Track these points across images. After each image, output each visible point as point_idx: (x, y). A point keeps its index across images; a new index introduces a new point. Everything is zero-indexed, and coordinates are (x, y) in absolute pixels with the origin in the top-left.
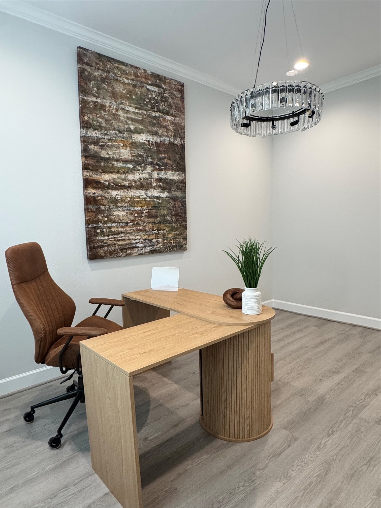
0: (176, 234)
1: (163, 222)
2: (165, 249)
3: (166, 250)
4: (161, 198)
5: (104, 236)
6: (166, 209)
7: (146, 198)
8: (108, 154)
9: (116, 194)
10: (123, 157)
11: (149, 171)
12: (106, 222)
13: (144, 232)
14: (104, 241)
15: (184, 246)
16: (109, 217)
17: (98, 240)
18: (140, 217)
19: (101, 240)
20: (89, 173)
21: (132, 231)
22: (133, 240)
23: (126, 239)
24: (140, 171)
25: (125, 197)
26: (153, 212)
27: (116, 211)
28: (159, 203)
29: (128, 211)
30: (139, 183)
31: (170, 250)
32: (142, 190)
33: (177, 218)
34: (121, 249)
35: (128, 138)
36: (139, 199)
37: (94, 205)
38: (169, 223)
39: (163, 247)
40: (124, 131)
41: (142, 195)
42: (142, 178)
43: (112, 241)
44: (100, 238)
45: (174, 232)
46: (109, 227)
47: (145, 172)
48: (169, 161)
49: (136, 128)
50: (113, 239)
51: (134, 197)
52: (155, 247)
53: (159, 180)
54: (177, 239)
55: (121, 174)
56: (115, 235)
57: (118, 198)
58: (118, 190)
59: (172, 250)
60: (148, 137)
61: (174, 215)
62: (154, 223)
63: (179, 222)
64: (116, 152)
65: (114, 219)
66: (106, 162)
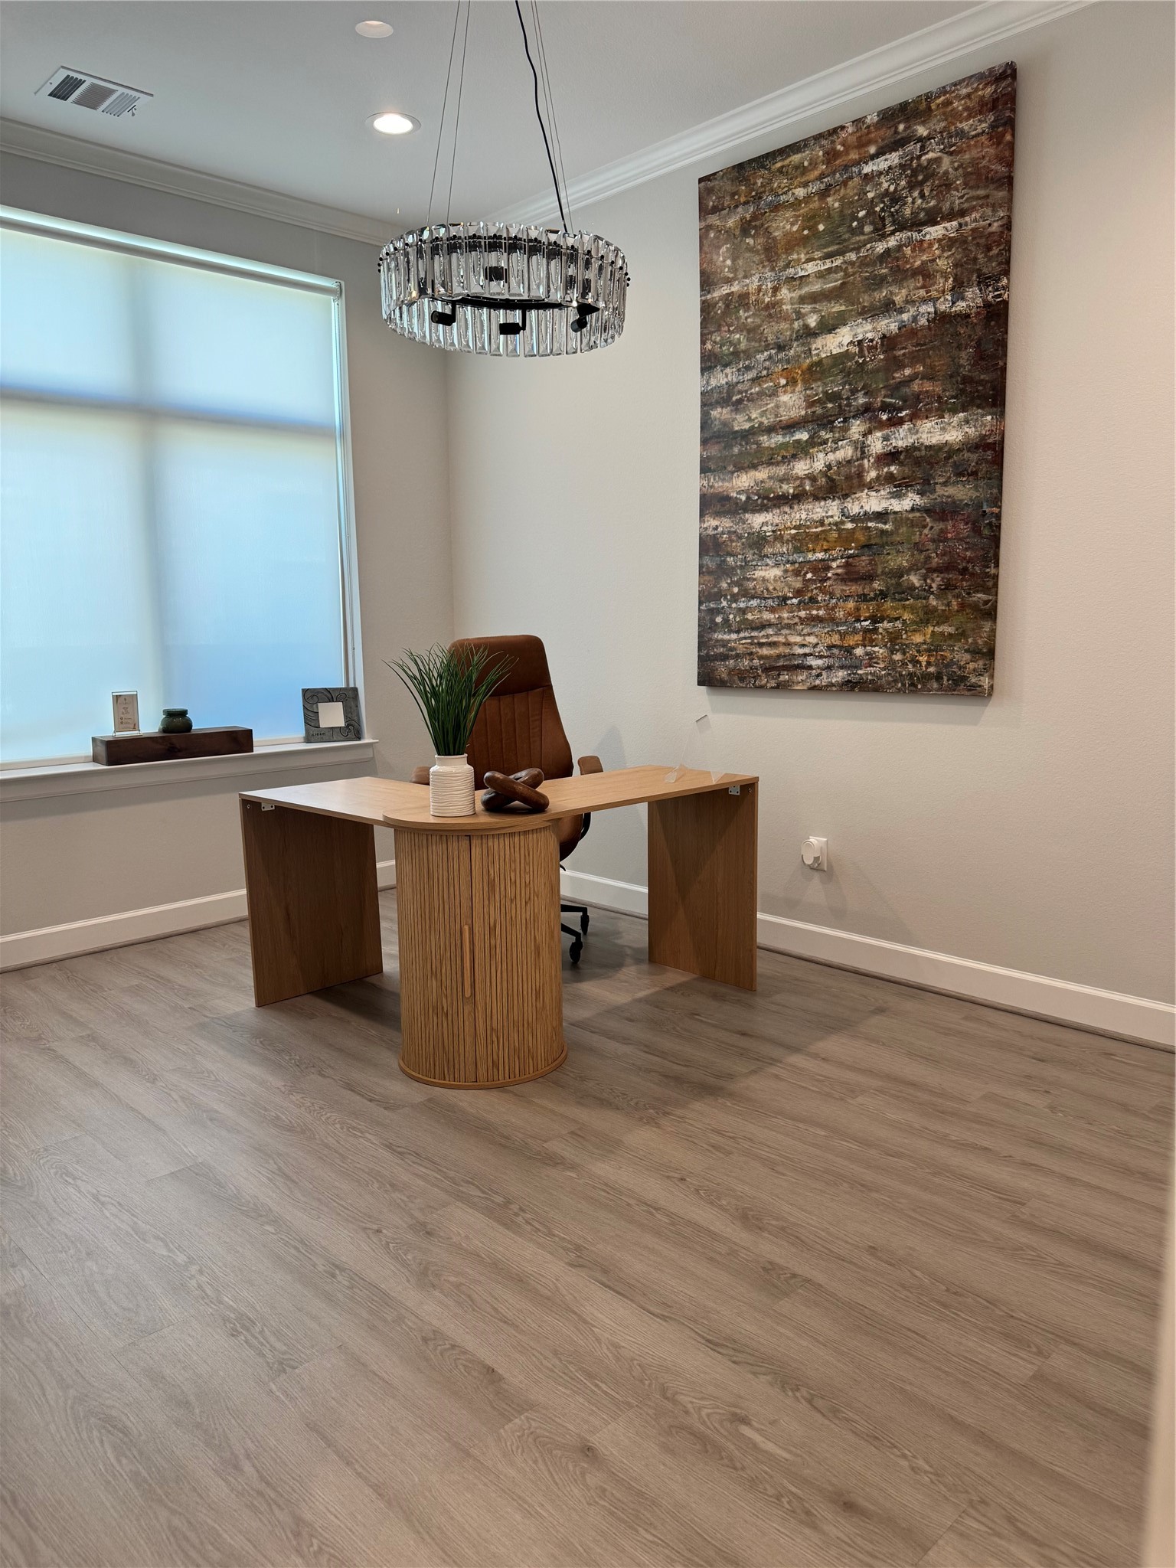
0: (942, 633)
1: (894, 594)
2: (896, 681)
3: (900, 685)
4: (891, 516)
5: (731, 632)
6: (909, 549)
7: (843, 523)
8: (750, 419)
9: (763, 523)
10: (785, 416)
11: (856, 436)
12: (735, 598)
13: (831, 624)
14: (729, 645)
15: (973, 680)
16: (742, 585)
17: (717, 641)
18: (820, 581)
19: (722, 640)
20: (709, 480)
21: (797, 620)
22: (796, 647)
23: (779, 642)
24: (829, 445)
25: (783, 527)
26: (863, 563)
27: (760, 568)
28: (883, 532)
29: (788, 566)
30: (824, 480)
31: (912, 688)
32: (831, 501)
33: (948, 580)
34: (766, 669)
35: (800, 356)
36: (820, 529)
37: (713, 556)
38: (918, 598)
39: (890, 674)
40: (792, 340)
41: (830, 514)
42: (834, 463)
43: (746, 646)
44: (720, 636)
45: (931, 628)
46: (740, 609)
47: (845, 442)
48: (928, 386)
49: (822, 317)
50: (750, 641)
51: (808, 523)
52: (859, 672)
53: (891, 456)
54: (943, 651)
55: (777, 464)
56: (753, 629)
57: (765, 532)
58: (767, 511)
59: (919, 687)
60: (860, 330)
61: (938, 570)
62: (864, 598)
63: (957, 591)
64: (769, 406)
65: (754, 589)
66: (744, 443)
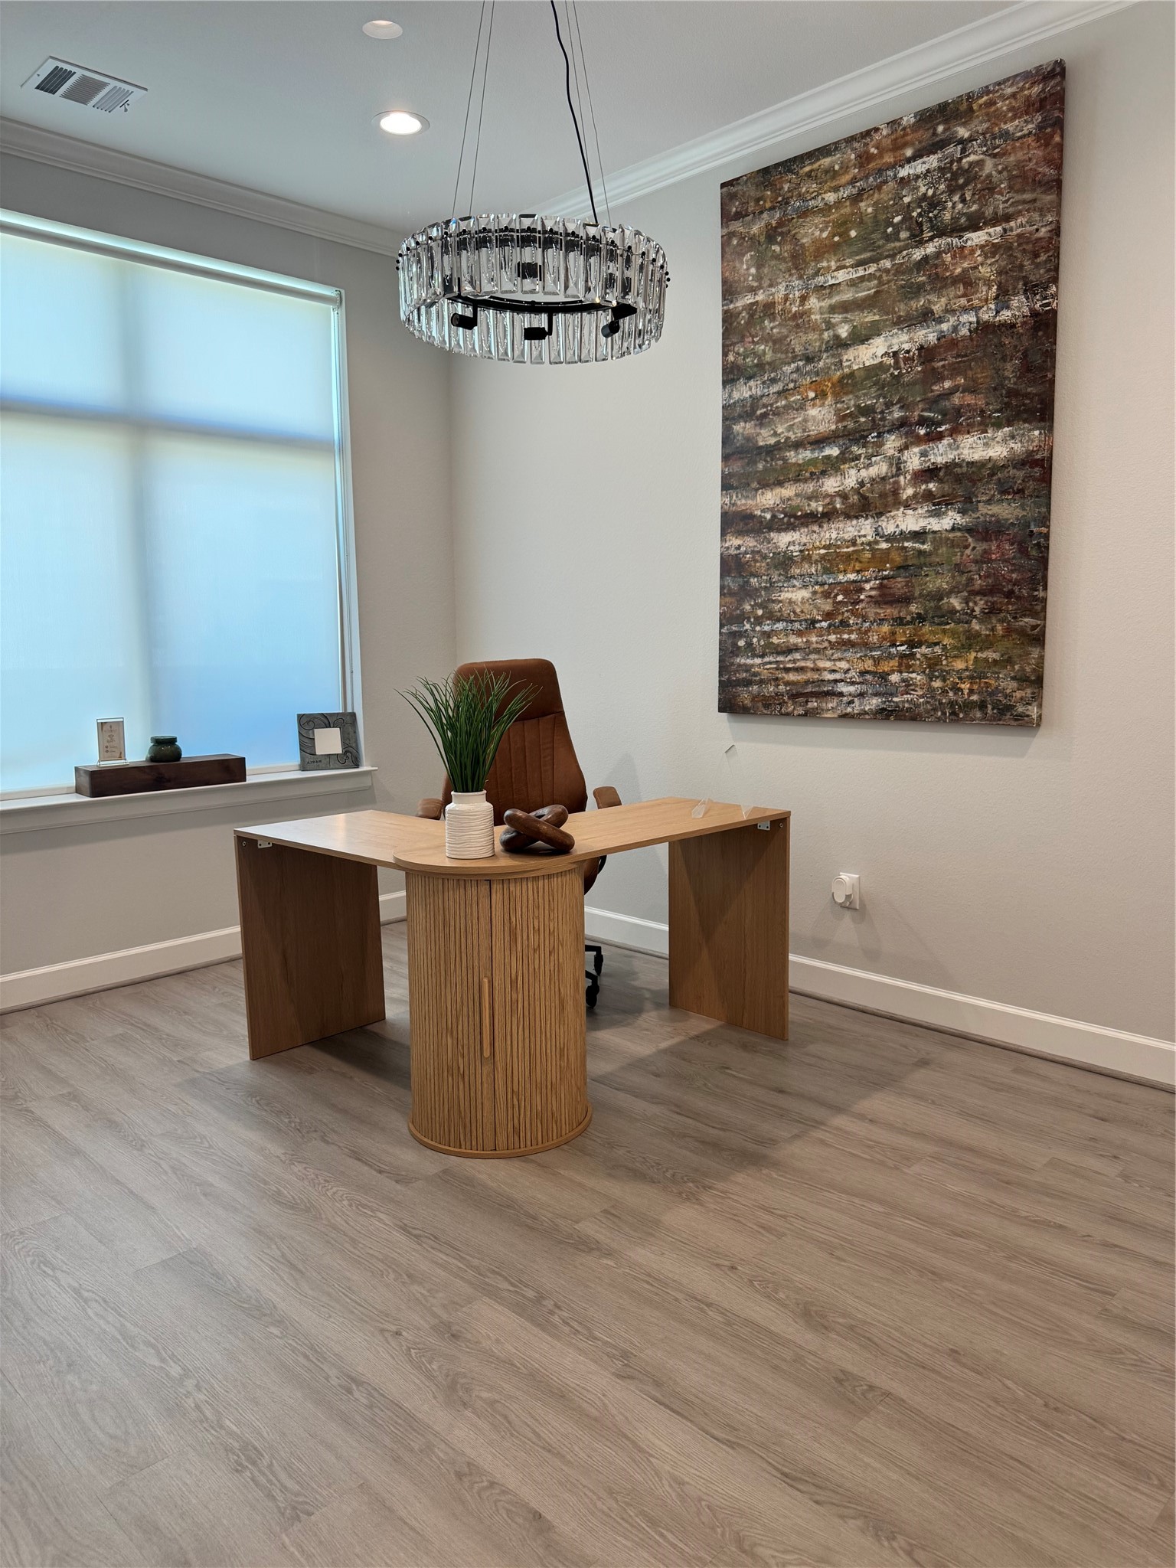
0: (986, 660)
1: (933, 617)
2: (935, 710)
3: (939, 714)
4: (930, 536)
5: (754, 656)
6: (949, 571)
7: (877, 542)
8: (775, 434)
9: (789, 543)
10: (813, 430)
11: (891, 452)
12: (759, 621)
13: (863, 649)
14: (753, 670)
15: (1020, 709)
16: (767, 607)
17: (740, 665)
18: (852, 603)
19: (745, 665)
20: (731, 497)
21: (826, 644)
22: (826, 673)
23: (807, 667)
24: (862, 460)
25: (811, 547)
26: (899, 584)
27: (786, 589)
28: (921, 553)
29: (817, 587)
30: (856, 497)
31: (953, 717)
32: (863, 519)
33: (993, 603)
34: (793, 695)
35: (829, 368)
36: (851, 549)
37: (735, 577)
38: (959, 622)
39: (928, 702)
40: (821, 351)
41: (863, 533)
42: (867, 480)
43: (771, 671)
44: (743, 661)
45: (974, 654)
46: (764, 633)
47: (879, 458)
48: (970, 399)
49: (854, 327)
50: (775, 666)
51: (839, 543)
52: (895, 699)
53: (930, 473)
54: (987, 678)
55: (805, 481)
56: (779, 653)
57: (792, 552)
58: (794, 530)
59: (961, 716)
60: (895, 341)
61: (981, 593)
62: (900, 621)
63: (1002, 615)
64: (796, 421)
65: (779, 611)
66: (769, 459)
